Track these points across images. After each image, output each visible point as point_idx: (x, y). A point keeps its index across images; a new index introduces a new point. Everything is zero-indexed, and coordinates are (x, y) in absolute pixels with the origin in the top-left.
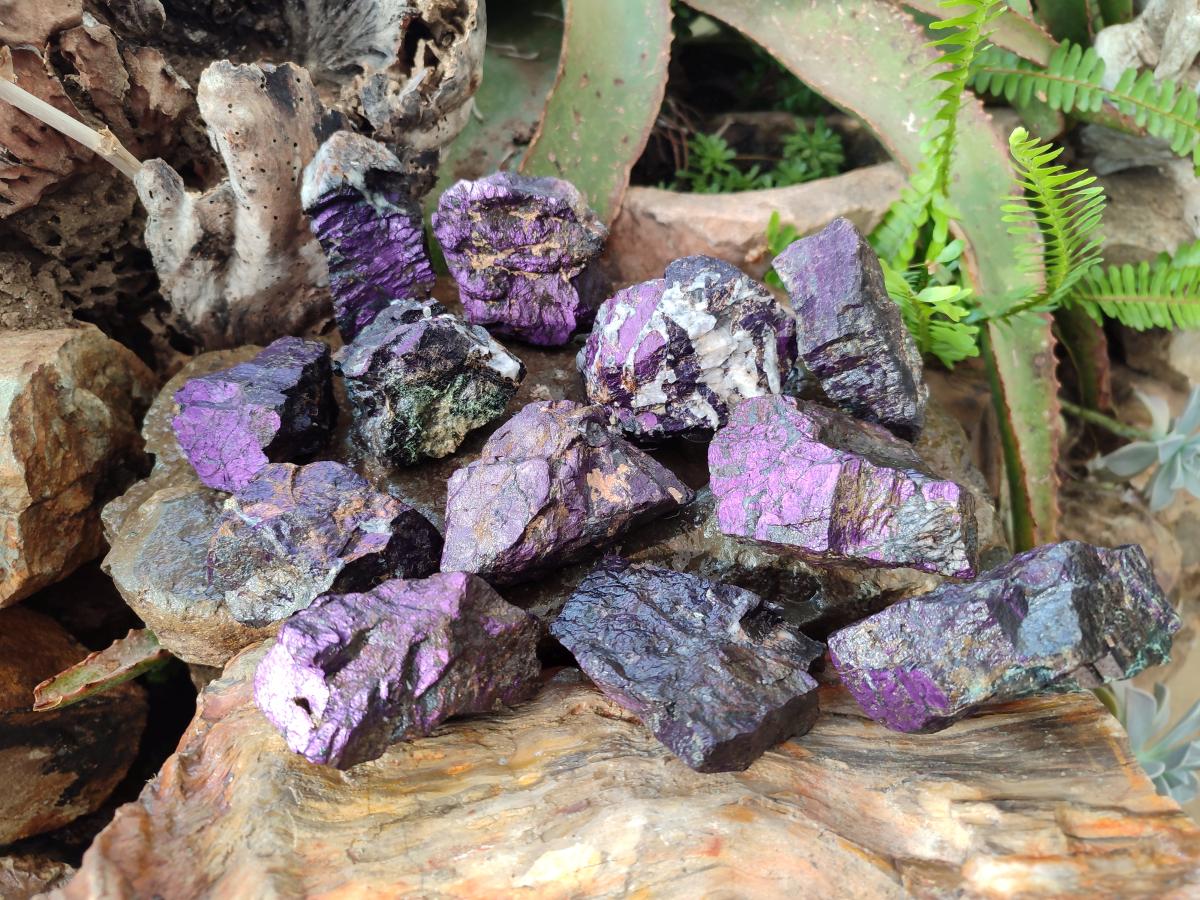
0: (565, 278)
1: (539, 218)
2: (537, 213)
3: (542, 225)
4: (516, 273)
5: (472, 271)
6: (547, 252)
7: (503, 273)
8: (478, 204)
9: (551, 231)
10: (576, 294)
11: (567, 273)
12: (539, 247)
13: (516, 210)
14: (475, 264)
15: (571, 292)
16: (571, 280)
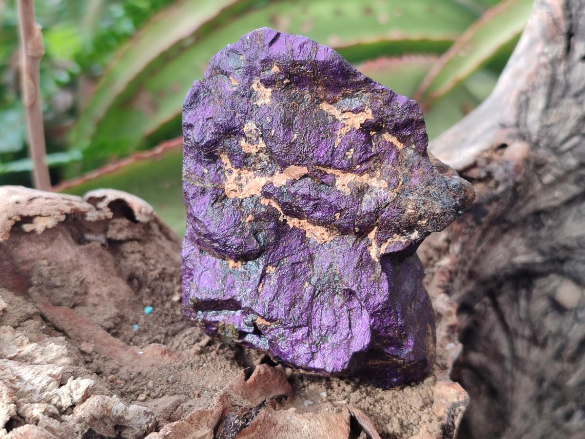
0: (374, 252)
1: (366, 128)
2: (368, 115)
3: (369, 140)
4: (292, 222)
5: (220, 197)
6: (361, 191)
7: (271, 215)
8: (275, 69)
9: (379, 157)
10: (385, 286)
11: (380, 242)
12: (350, 177)
13: (333, 102)
14: (229, 185)
15: (377, 280)
16: (384, 258)
